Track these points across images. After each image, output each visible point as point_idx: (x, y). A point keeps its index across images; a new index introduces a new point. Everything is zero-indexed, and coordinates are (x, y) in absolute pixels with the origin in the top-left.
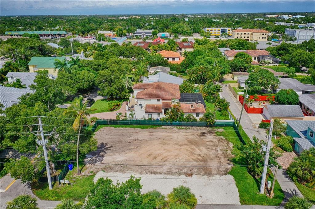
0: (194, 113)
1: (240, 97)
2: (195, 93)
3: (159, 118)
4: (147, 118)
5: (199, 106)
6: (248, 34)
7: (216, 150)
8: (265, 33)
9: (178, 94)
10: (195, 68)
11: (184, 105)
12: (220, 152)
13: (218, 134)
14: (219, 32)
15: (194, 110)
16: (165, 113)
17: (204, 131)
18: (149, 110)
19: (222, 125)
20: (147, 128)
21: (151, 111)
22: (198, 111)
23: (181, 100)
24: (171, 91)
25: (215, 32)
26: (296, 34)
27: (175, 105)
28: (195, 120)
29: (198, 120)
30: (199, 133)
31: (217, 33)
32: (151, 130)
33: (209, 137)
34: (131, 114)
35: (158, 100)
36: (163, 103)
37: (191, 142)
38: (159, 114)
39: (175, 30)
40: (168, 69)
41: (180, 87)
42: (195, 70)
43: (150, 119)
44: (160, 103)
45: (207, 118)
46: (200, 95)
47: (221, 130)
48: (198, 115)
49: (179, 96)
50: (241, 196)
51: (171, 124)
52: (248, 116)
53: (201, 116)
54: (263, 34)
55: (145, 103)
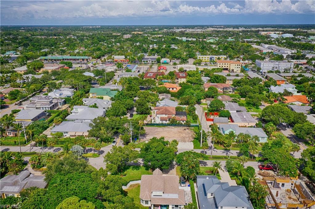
0: (181, 120)
1: (205, 113)
2: (183, 111)
3: (166, 123)
4: (161, 123)
5: (184, 118)
6: (228, 64)
7: (189, 135)
8: (239, 65)
9: (175, 112)
10: (184, 96)
11: (177, 117)
12: (190, 136)
13: (191, 129)
14: (208, 59)
15: (181, 119)
16: (169, 121)
17: (185, 128)
18: (162, 119)
19: (193, 126)
20: (161, 127)
21: (163, 120)
22: (184, 120)
23: (176, 115)
24: (172, 111)
25: (205, 59)
26: (261, 65)
27: (173, 117)
28: (182, 124)
29: (183, 124)
30: (183, 129)
31: (207, 60)
32: (163, 128)
33: (187, 131)
34: (154, 121)
35: (166, 115)
36: (168, 116)
37: (180, 132)
38: (166, 121)
39: (174, 56)
40: (169, 95)
41: (176, 108)
42: (184, 98)
43: (162, 123)
44: (167, 116)
45: (187, 123)
46: (185, 112)
47: (193, 128)
48: (183, 122)
49: (175, 113)
50: (194, 147)
51: (172, 125)
52: (206, 122)
53: (184, 122)
54: (238, 65)
55: (160, 116)
